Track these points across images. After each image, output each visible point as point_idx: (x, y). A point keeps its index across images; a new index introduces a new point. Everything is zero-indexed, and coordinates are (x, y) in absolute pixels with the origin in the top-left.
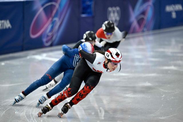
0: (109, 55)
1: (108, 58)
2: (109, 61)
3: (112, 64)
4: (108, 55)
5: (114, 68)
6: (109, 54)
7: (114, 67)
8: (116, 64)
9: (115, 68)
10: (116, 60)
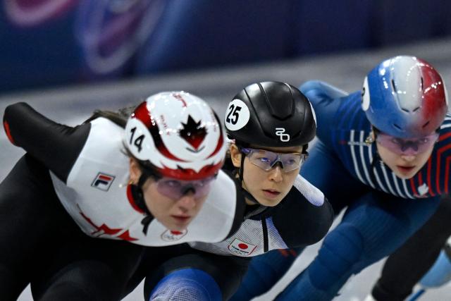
0: (142, 137)
1: (142, 156)
2: (147, 169)
3: (166, 189)
4: (137, 135)
5: (180, 213)
6: (142, 129)
7: (181, 208)
8: (189, 191)
9: (185, 210)
10: (184, 166)
